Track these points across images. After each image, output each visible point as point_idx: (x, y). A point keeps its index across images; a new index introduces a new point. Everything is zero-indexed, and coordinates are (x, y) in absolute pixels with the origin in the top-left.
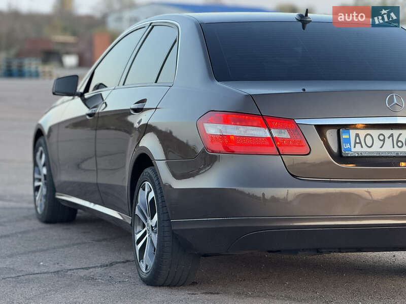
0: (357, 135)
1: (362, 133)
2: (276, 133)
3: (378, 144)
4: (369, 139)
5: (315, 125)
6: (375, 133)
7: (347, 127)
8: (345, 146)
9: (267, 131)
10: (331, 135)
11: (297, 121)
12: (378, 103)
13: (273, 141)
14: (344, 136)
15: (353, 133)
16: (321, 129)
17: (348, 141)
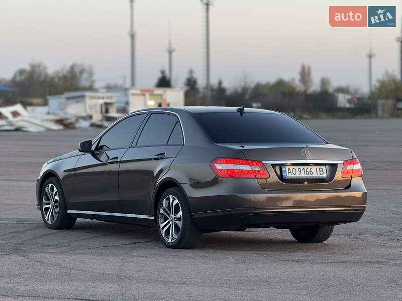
0: (289, 169)
1: (291, 168)
2: (254, 168)
3: (298, 173)
4: (294, 171)
5: (271, 164)
6: (297, 168)
7: (284, 165)
8: (284, 174)
9: (249, 166)
10: (277, 169)
11: (263, 162)
12: (298, 153)
13: (252, 172)
14: (284, 169)
15: (287, 168)
16: (274, 166)
17: (285, 171)
